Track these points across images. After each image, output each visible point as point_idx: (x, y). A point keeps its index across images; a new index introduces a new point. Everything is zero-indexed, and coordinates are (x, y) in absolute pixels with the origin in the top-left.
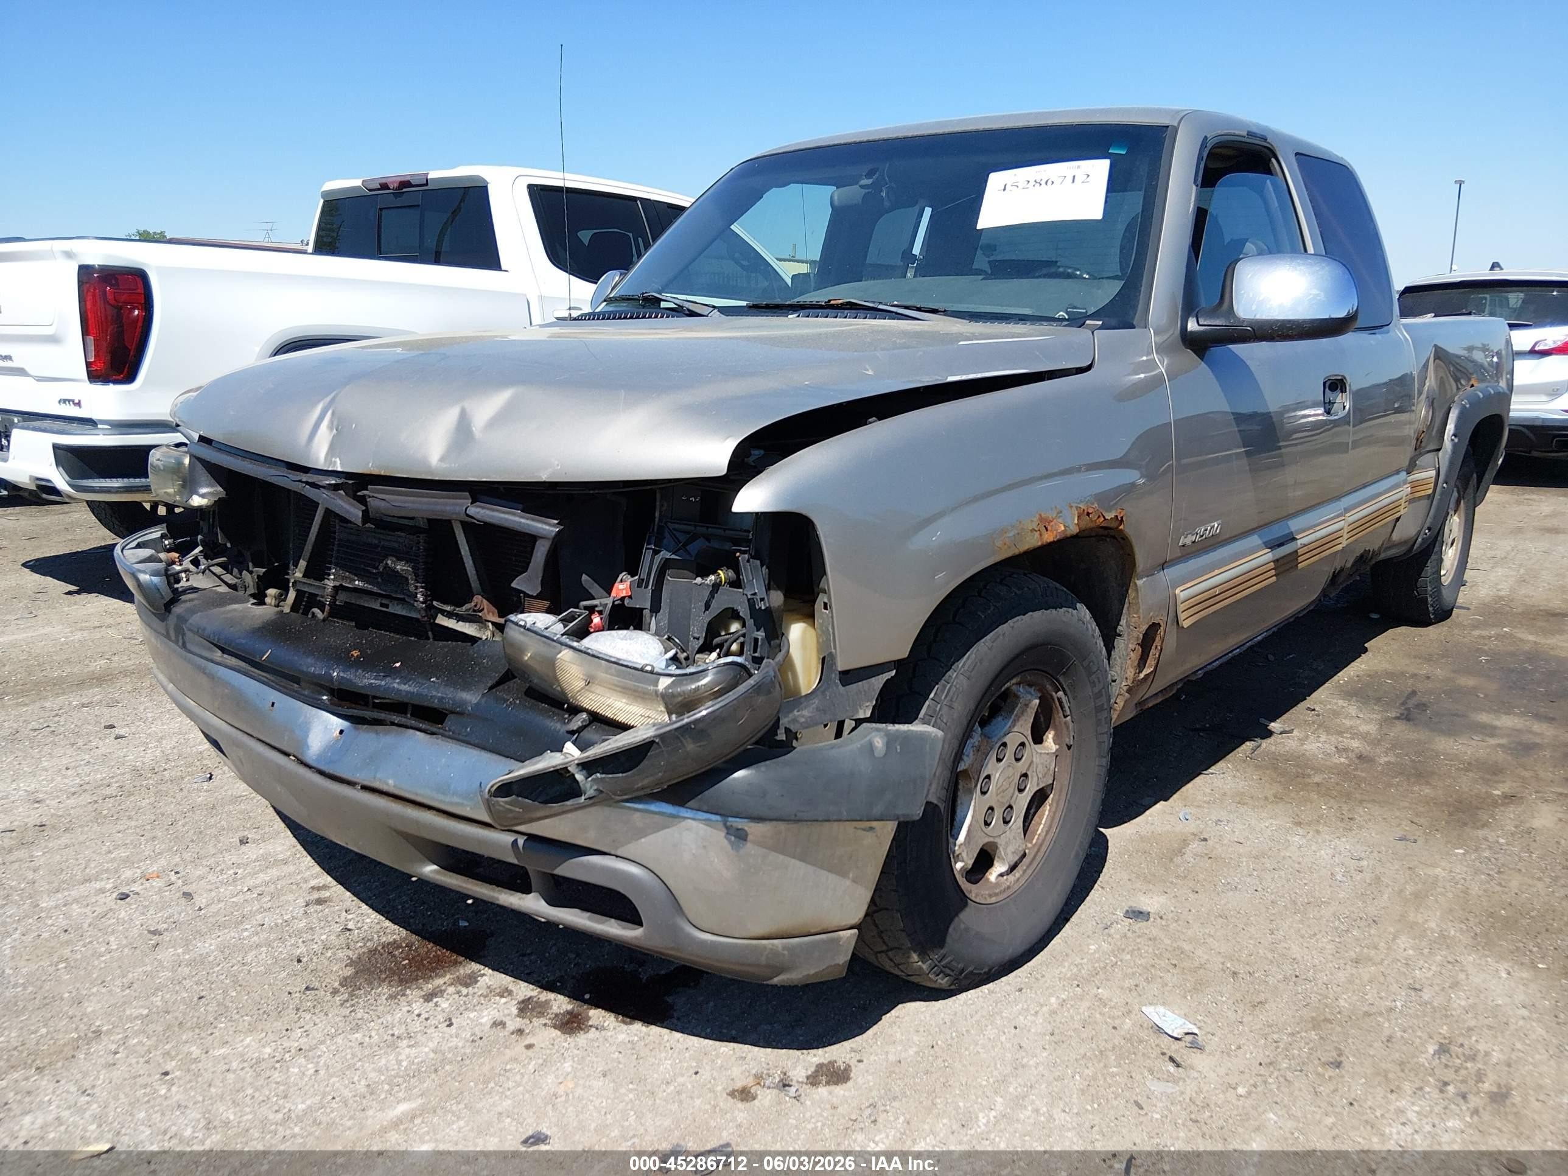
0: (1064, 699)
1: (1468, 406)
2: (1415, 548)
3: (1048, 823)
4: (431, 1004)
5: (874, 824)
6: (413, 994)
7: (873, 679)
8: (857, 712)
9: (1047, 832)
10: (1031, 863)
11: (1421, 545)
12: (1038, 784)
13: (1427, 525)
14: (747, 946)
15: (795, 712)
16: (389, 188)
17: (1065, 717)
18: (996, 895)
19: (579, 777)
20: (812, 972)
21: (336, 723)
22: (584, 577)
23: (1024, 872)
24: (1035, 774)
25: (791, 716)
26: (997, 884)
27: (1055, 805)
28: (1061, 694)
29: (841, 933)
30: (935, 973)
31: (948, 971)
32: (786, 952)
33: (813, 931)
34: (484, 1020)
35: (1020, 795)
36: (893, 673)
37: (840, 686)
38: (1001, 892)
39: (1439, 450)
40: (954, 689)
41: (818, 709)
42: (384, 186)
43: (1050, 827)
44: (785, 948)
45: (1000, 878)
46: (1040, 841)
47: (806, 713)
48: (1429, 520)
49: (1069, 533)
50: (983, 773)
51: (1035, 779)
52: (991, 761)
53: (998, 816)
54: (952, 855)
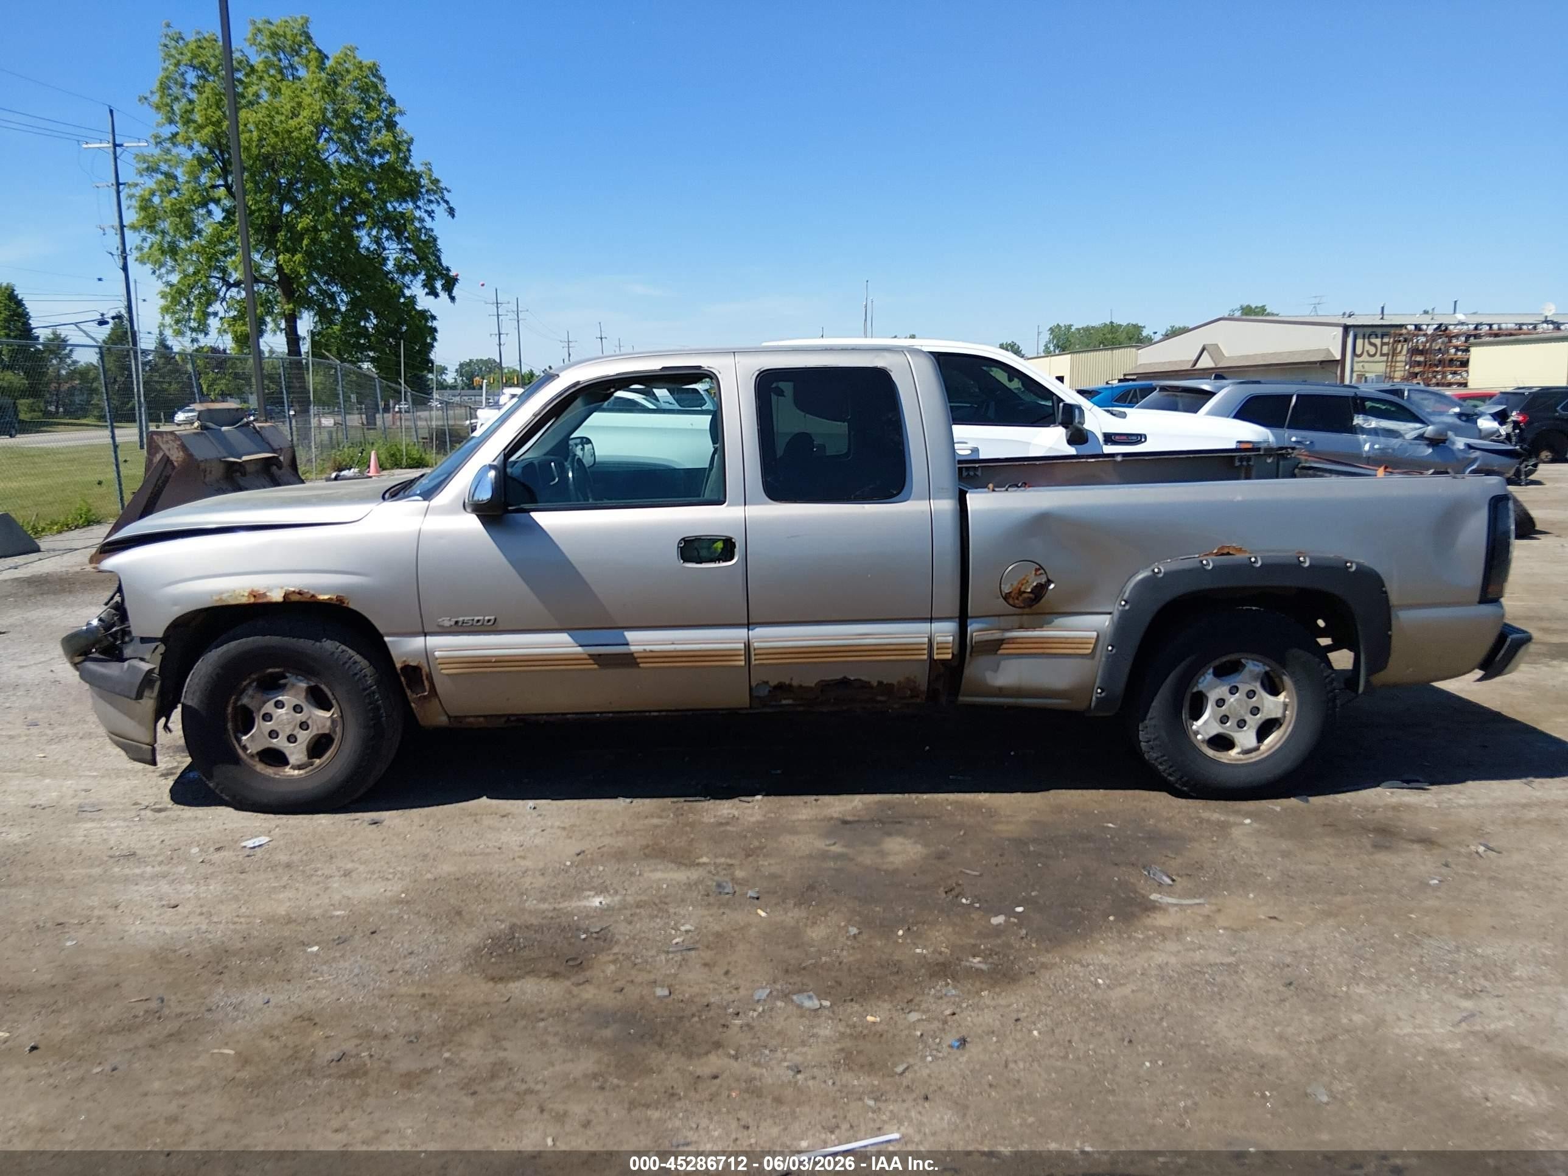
1: (1160, 575)
2: (1093, 704)
9: (331, 761)
10: (315, 770)
11: (1099, 703)
12: (319, 731)
13: (1098, 685)
18: (284, 776)
23: (309, 772)
24: (315, 724)
26: (287, 772)
27: (337, 747)
28: (324, 686)
35: (302, 732)
36: (160, 643)
38: (289, 776)
39: (1111, 613)
46: (324, 763)
48: (1099, 680)
49: (274, 601)
50: (263, 712)
51: (315, 728)
52: (269, 707)
53: (282, 737)
54: (237, 746)
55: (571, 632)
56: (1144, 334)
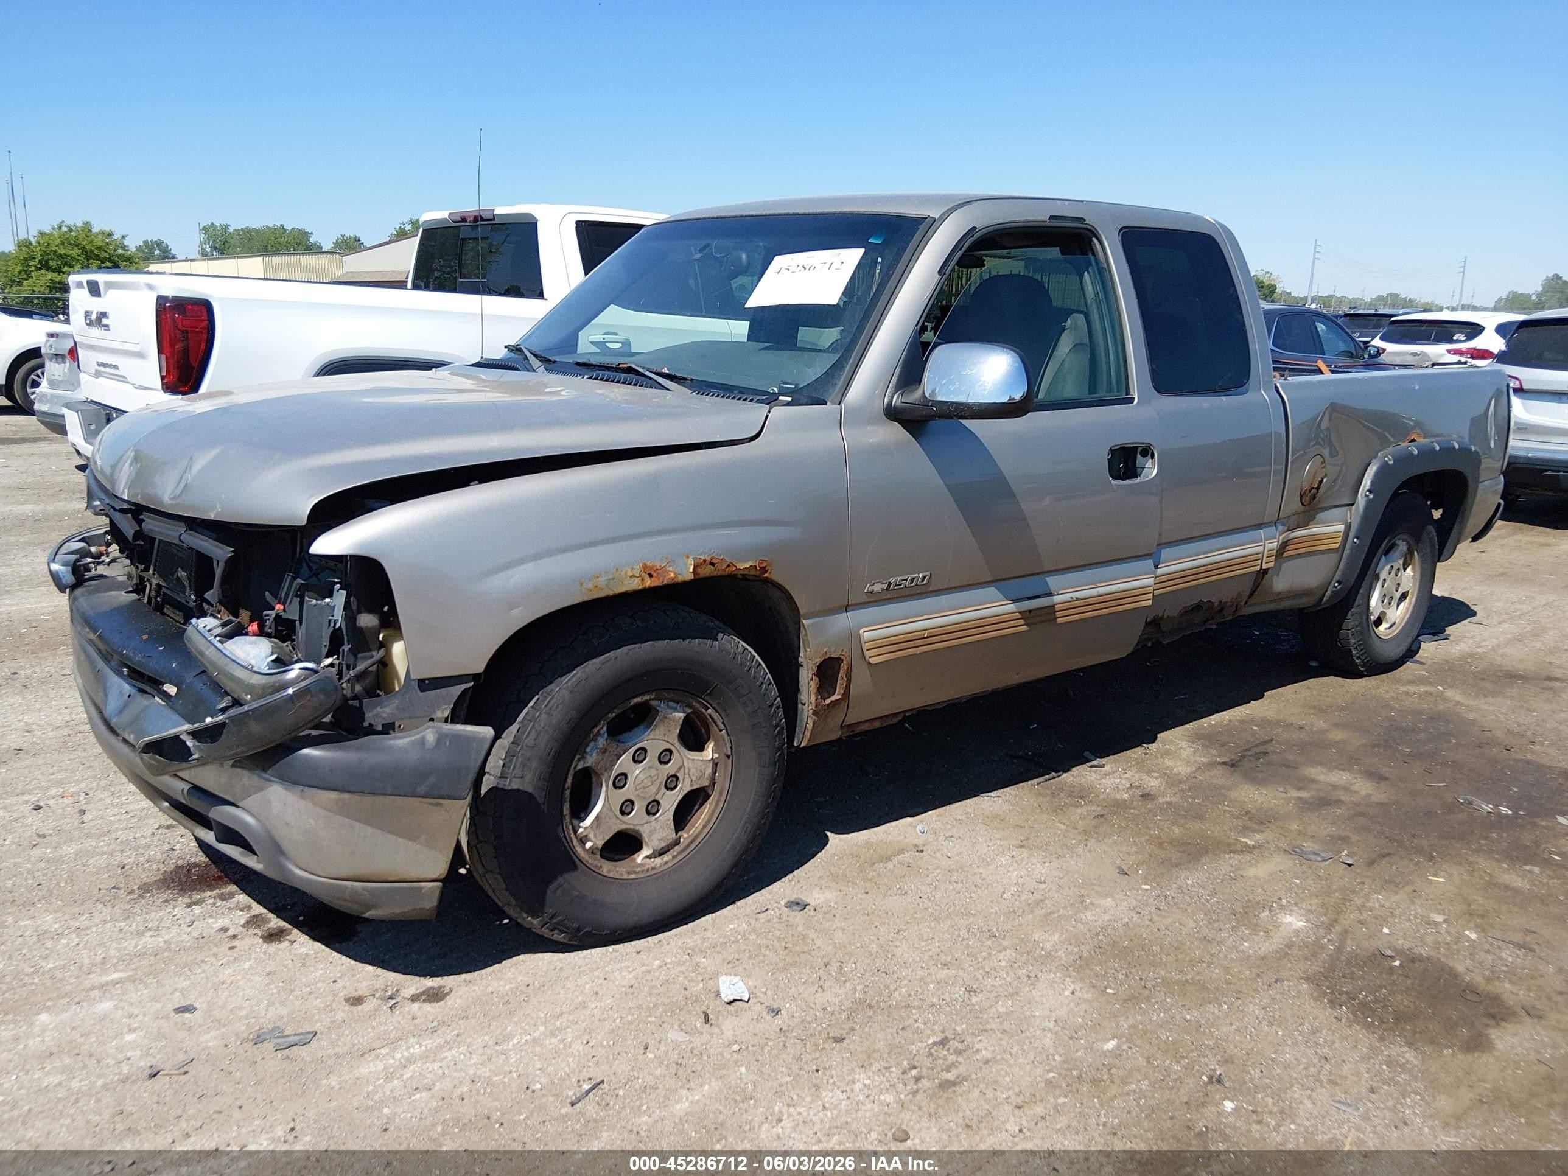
0: (715, 715)
1: (1391, 463)
2: (1325, 599)
3: (706, 819)
4: (189, 909)
5: (441, 801)
6: (183, 900)
7: (451, 688)
8: (435, 712)
9: (704, 827)
10: (683, 850)
11: (1331, 597)
12: (691, 785)
13: (1337, 578)
14: (332, 884)
15: (378, 709)
16: (466, 221)
17: (721, 731)
18: (635, 873)
19: (190, 743)
20: (398, 911)
21: (127, 688)
22: (267, 593)
23: (674, 857)
24: (687, 776)
25: (375, 712)
26: (641, 865)
27: (714, 804)
28: (709, 711)
29: (423, 884)
30: (547, 928)
31: (561, 928)
32: (366, 893)
33: (390, 879)
34: (214, 926)
35: (668, 792)
36: (472, 684)
37: (419, 692)
38: (643, 871)
39: (1352, 505)
40: (554, 700)
41: (398, 708)
42: (464, 220)
43: (708, 822)
44: (364, 889)
45: (648, 860)
46: (695, 834)
47: (387, 710)
48: (1338, 574)
49: (680, 579)
50: (615, 771)
51: (688, 781)
52: (625, 762)
53: (639, 808)
54: (572, 835)
55: (997, 584)
56: (312, 240)
